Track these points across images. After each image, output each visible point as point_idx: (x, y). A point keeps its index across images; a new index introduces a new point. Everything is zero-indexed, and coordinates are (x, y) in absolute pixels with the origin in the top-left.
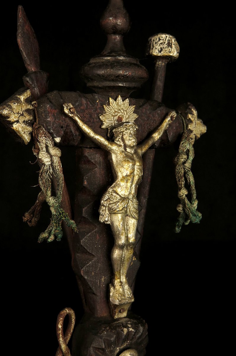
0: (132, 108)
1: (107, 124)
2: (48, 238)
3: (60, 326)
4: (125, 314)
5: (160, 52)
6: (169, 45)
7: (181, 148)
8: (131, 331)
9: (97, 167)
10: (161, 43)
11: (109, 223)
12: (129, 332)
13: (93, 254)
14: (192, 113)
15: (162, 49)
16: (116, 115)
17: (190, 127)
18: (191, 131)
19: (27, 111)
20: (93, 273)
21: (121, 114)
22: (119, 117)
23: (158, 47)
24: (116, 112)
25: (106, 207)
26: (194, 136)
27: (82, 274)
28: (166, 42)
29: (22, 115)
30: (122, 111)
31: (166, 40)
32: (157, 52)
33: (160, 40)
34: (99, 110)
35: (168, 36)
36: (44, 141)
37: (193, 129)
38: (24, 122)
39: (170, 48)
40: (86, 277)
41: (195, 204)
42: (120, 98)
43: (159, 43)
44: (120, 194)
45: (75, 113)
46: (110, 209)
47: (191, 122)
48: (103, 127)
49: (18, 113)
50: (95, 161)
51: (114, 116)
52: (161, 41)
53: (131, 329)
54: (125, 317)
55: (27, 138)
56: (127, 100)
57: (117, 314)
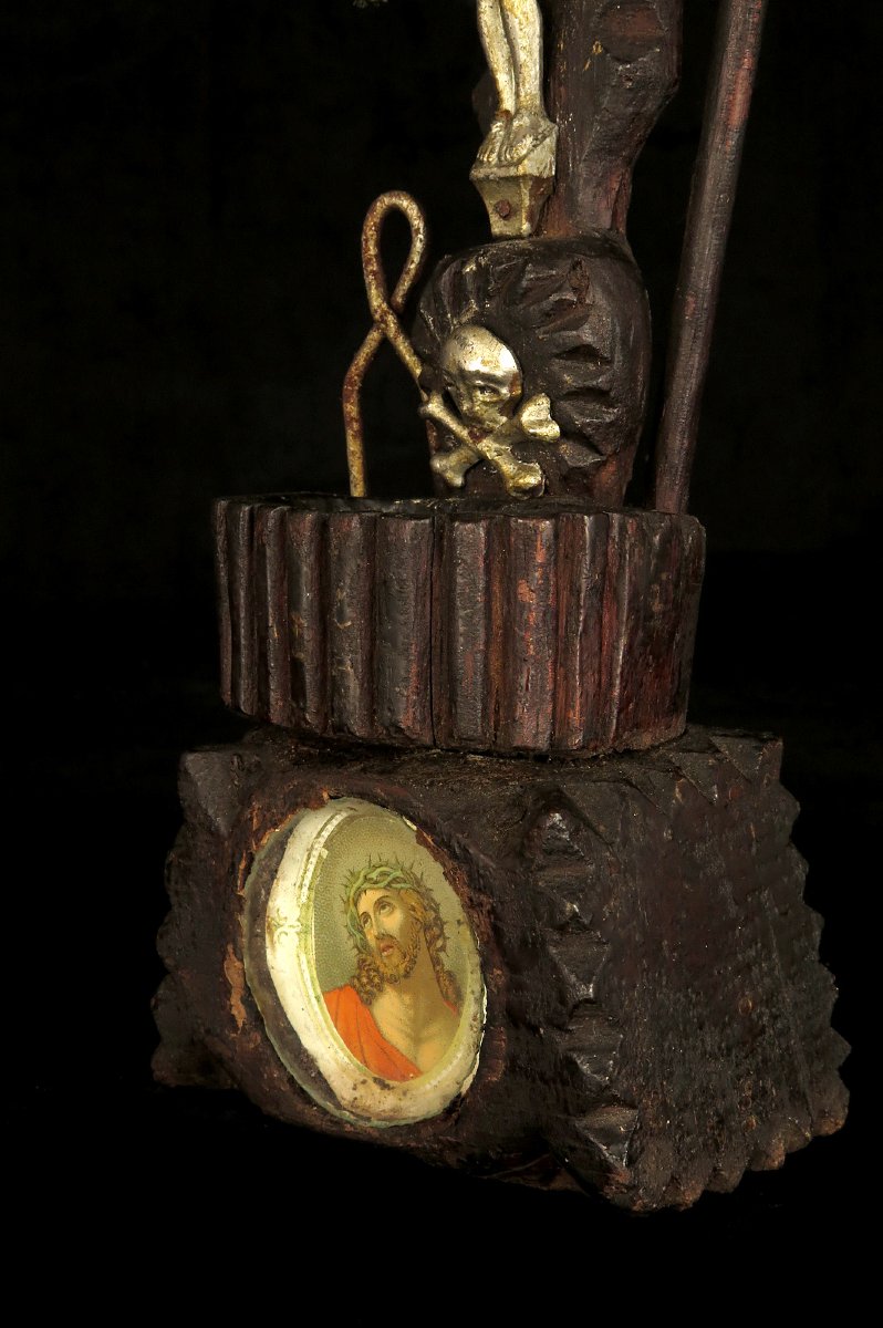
4: (517, 225)
8: (486, 268)
54: (517, 237)
57: (494, 218)
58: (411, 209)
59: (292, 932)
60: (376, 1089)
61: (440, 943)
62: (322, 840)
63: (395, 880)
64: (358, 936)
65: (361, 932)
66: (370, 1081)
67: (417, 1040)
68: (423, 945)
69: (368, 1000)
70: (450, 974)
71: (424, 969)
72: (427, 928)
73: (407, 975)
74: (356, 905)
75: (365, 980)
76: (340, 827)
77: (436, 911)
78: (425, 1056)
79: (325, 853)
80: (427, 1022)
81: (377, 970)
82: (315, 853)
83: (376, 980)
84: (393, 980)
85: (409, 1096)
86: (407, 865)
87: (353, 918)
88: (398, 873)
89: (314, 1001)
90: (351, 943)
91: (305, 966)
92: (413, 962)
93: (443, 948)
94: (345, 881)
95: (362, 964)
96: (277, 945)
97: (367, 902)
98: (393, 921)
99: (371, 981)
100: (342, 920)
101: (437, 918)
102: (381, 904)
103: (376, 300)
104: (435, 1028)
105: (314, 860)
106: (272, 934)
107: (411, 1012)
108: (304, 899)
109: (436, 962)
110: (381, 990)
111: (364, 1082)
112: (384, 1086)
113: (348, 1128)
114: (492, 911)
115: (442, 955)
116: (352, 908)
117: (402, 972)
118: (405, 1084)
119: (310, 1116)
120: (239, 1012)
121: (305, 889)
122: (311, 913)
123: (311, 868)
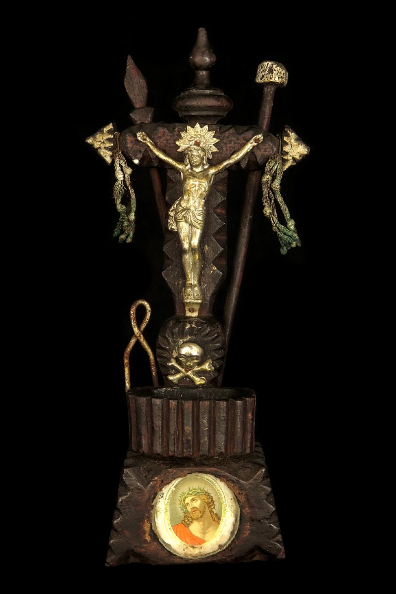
0: (212, 133)
1: (183, 148)
2: (126, 240)
3: (132, 312)
4: (195, 314)
5: (261, 79)
6: (271, 71)
7: (267, 169)
8: (194, 327)
9: (177, 185)
10: (263, 71)
11: (175, 230)
12: (191, 328)
13: (173, 259)
14: (288, 135)
15: (263, 76)
16: (193, 140)
17: (286, 149)
18: (287, 153)
19: (109, 140)
20: (172, 276)
21: (198, 139)
22: (196, 142)
23: (261, 75)
24: (192, 137)
25: (172, 217)
26: (291, 158)
27: (163, 276)
28: (268, 69)
29: (103, 143)
30: (199, 136)
31: (267, 67)
32: (259, 79)
33: (262, 67)
34: (176, 137)
35: (269, 63)
36: (118, 162)
37: (288, 151)
38: (105, 148)
39: (271, 74)
40: (166, 279)
41: (291, 224)
42: (198, 125)
43: (261, 70)
44: (183, 206)
45: (147, 139)
46: (176, 219)
47: (286, 144)
48: (179, 150)
49: (100, 141)
50: (176, 180)
51: (189, 141)
52: (263, 69)
53: (193, 326)
54: (195, 317)
55: (108, 160)
56: (206, 127)
57: (187, 312)
58: (146, 304)
59: (163, 512)
60: (192, 549)
61: (213, 507)
62: (174, 486)
63: (198, 493)
64: (184, 509)
65: (186, 508)
66: (189, 547)
67: (204, 533)
68: (207, 508)
69: (188, 525)
70: (216, 515)
71: (208, 514)
72: (208, 503)
73: (201, 517)
74: (184, 501)
75: (186, 521)
76: (180, 482)
77: (212, 499)
78: (207, 537)
79: (174, 489)
80: (207, 528)
81: (191, 517)
82: (171, 490)
83: (191, 520)
84: (197, 519)
85: (202, 548)
86: (202, 488)
87: (183, 505)
88: (199, 491)
89: (169, 530)
90: (182, 512)
91: (166, 520)
92: (204, 513)
93: (214, 508)
94: (180, 496)
95: (185, 517)
96: (159, 517)
97: (188, 500)
98: (197, 504)
99: (188, 520)
100: (178, 506)
101: (212, 500)
102: (193, 500)
103: (136, 330)
104: (210, 529)
105: (170, 491)
106: (157, 514)
107: (202, 526)
108: (166, 503)
109: (211, 512)
110: (192, 522)
111: (187, 548)
112: (193, 547)
113: (191, 561)
114: (246, 494)
115: (214, 510)
116: (183, 502)
117: (200, 515)
118: (201, 546)
119: (177, 561)
120: (148, 538)
121: (167, 500)
122: (169, 506)
123: (169, 494)
